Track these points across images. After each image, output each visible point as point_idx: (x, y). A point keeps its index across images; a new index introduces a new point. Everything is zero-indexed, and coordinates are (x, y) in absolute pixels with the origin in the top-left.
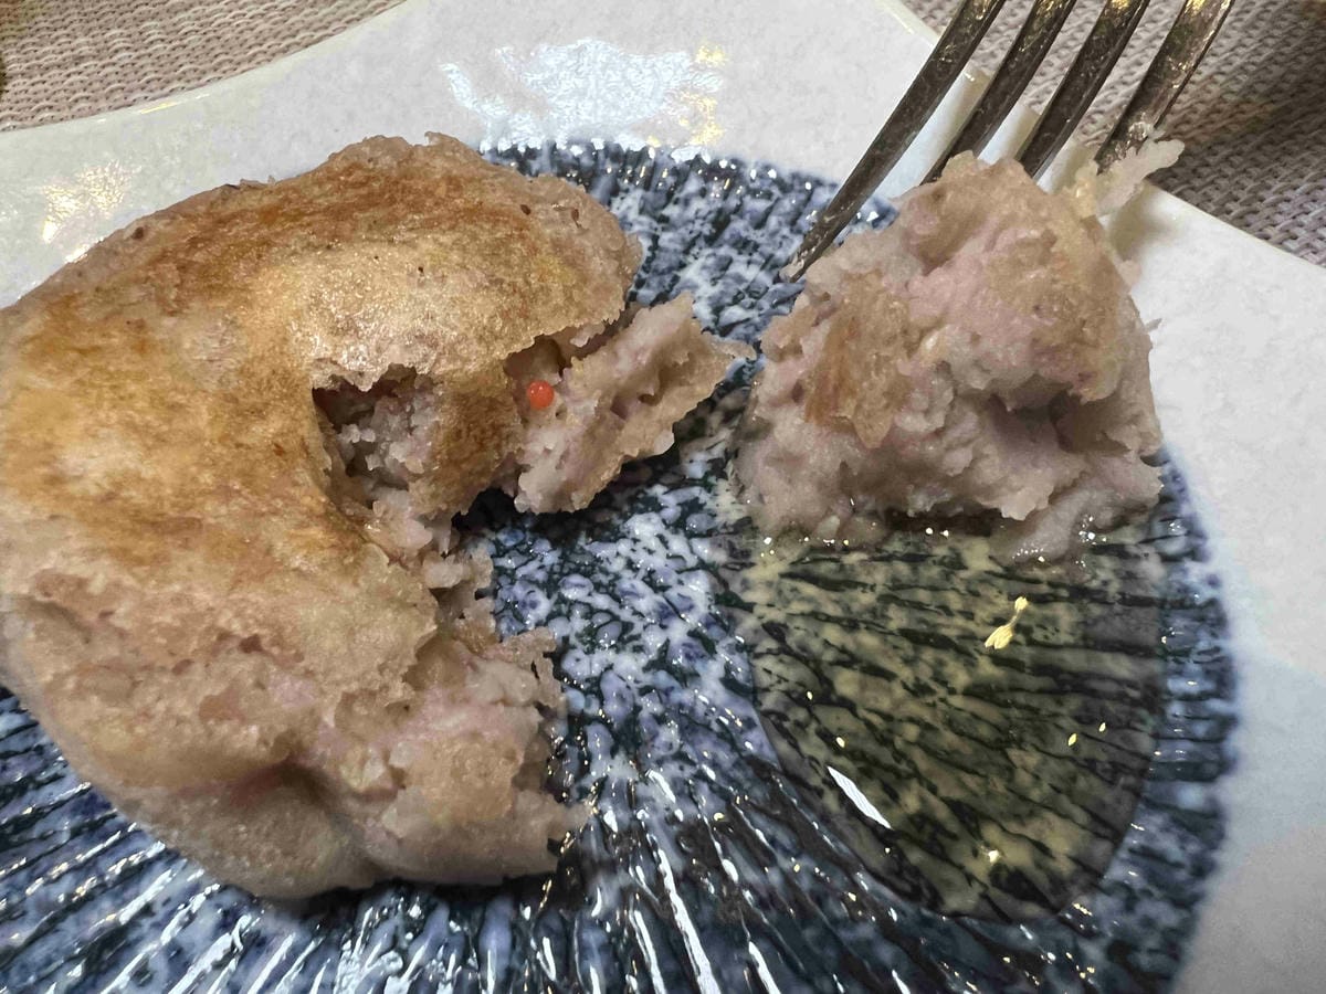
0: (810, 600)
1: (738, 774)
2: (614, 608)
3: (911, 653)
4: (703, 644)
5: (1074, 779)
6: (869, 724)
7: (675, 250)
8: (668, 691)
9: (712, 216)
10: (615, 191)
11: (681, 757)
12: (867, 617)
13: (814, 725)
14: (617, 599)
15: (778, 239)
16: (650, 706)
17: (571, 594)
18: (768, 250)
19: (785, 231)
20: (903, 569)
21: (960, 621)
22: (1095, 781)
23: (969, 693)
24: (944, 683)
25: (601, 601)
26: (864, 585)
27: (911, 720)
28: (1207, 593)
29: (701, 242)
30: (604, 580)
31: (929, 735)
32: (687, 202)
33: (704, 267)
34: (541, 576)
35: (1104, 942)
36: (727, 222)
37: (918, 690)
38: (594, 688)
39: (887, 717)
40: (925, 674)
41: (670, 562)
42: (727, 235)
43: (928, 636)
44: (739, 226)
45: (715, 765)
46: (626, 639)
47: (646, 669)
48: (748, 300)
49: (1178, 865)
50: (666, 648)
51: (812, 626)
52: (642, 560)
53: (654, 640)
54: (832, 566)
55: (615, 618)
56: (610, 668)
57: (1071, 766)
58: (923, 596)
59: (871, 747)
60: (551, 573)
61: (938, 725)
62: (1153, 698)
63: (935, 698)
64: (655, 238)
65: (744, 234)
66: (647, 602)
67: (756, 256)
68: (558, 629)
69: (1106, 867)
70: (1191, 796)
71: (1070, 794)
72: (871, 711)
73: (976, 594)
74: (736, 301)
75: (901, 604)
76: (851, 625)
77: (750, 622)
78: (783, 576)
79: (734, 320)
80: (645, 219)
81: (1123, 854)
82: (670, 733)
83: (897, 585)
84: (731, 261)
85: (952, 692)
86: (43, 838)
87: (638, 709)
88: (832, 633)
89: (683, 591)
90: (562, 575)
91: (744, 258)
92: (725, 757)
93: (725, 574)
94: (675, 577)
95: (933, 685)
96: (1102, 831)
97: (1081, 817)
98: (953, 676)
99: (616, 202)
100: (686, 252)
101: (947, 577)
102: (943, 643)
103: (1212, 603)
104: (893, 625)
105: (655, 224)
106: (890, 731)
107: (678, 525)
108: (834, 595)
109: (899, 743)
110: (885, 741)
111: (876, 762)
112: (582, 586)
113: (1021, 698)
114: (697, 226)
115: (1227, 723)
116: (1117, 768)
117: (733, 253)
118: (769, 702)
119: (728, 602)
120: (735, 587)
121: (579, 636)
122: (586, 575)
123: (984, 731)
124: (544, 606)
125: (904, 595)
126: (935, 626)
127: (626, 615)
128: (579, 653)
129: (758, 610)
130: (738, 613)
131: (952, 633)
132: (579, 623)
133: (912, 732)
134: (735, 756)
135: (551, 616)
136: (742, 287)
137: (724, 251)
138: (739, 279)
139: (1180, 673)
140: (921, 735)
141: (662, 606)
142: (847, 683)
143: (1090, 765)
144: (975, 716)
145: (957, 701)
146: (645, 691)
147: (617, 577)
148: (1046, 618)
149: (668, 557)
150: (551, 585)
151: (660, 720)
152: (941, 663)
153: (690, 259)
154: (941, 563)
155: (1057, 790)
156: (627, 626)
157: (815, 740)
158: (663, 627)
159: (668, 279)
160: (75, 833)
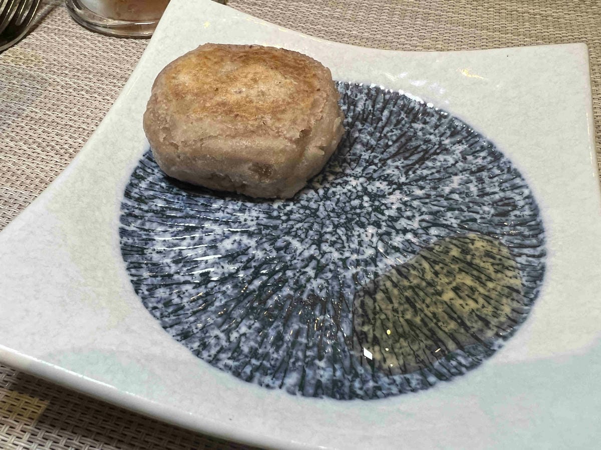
0: (391, 273)
1: (336, 294)
2: (345, 241)
3: (402, 302)
4: (357, 263)
5: (409, 355)
6: (375, 308)
7: (458, 169)
8: (338, 267)
9: (480, 166)
10: (459, 142)
11: (327, 281)
12: (402, 287)
13: (362, 298)
14: (348, 239)
15: (492, 185)
16: (332, 267)
17: (338, 231)
18: (485, 185)
19: (497, 184)
20: (424, 284)
21: (424, 306)
22: (414, 359)
23: (407, 321)
24: (403, 314)
25: (344, 238)
26: (409, 280)
27: (386, 315)
28: (496, 348)
29: (468, 172)
30: (349, 234)
31: (386, 320)
32: (476, 158)
33: (461, 179)
34: (336, 223)
35: (376, 385)
36: (483, 170)
37: (395, 310)
38: (323, 254)
39: (381, 310)
40: (401, 309)
41: (369, 242)
42: (478, 174)
43: (411, 302)
44: (484, 174)
45: (333, 288)
46: (341, 250)
47: (338, 259)
48: (464, 196)
49: (410, 387)
50: (347, 258)
51: (385, 279)
52: (363, 236)
53: (347, 254)
54: (406, 270)
55: (343, 243)
56: (331, 252)
57: (412, 352)
58: (421, 294)
59: (370, 312)
60: (339, 224)
61: (391, 321)
62: (450, 357)
63: (397, 315)
64: (457, 162)
65: (484, 177)
66: (354, 245)
67: (480, 186)
68: (328, 236)
69: (395, 375)
70: (432, 379)
71: (404, 357)
72: (378, 305)
73: (435, 303)
74: (460, 193)
75: (414, 291)
76: (395, 285)
77: (373, 268)
78: (391, 266)
79: (454, 198)
80: (460, 155)
81: (402, 376)
82: (330, 275)
83: (418, 286)
84: (471, 182)
85: (403, 317)
86: (196, 201)
87: (328, 265)
88: (389, 284)
89: (365, 250)
90: (341, 226)
91: (476, 184)
92: (336, 288)
93: (379, 254)
94: (367, 246)
95: (400, 312)
96: (403, 368)
97: (401, 362)
98: (407, 315)
99: (457, 145)
100: (461, 172)
101: (433, 294)
102: (414, 307)
103: (494, 351)
104: (406, 294)
105: (461, 159)
106: (378, 313)
107: (380, 236)
108: (399, 277)
109: (377, 316)
110: (375, 313)
111: (367, 316)
112: (342, 231)
113: (418, 332)
114: (472, 167)
115: (461, 373)
116: (423, 361)
117: (474, 181)
118: (359, 287)
119: (373, 260)
120: (378, 259)
121: (331, 241)
122: (346, 230)
123: (400, 330)
124: (330, 229)
125: (417, 290)
126: (416, 302)
127: (346, 245)
128: (327, 244)
129: (378, 268)
130: (373, 264)
131: (418, 306)
132: (334, 239)
133: (383, 317)
134: (339, 290)
135: (329, 233)
136: (466, 191)
137: (472, 178)
138: (468, 188)
139: (465, 358)
140: (384, 319)
141: (356, 249)
142: (379, 296)
143: (417, 356)
144: (402, 326)
145: (401, 320)
146: (334, 263)
147: (353, 236)
148: (447, 322)
149: (370, 240)
150: (336, 227)
151: (331, 271)
152: (408, 310)
153: (460, 174)
154: (436, 291)
155: (403, 354)
156: (344, 247)
157: (359, 301)
158: (352, 253)
159: (447, 175)
160: (202, 204)
